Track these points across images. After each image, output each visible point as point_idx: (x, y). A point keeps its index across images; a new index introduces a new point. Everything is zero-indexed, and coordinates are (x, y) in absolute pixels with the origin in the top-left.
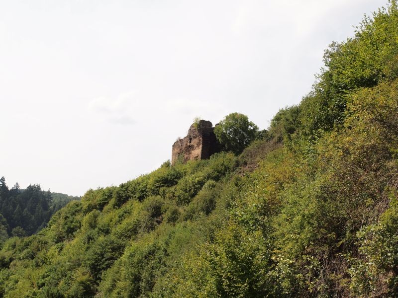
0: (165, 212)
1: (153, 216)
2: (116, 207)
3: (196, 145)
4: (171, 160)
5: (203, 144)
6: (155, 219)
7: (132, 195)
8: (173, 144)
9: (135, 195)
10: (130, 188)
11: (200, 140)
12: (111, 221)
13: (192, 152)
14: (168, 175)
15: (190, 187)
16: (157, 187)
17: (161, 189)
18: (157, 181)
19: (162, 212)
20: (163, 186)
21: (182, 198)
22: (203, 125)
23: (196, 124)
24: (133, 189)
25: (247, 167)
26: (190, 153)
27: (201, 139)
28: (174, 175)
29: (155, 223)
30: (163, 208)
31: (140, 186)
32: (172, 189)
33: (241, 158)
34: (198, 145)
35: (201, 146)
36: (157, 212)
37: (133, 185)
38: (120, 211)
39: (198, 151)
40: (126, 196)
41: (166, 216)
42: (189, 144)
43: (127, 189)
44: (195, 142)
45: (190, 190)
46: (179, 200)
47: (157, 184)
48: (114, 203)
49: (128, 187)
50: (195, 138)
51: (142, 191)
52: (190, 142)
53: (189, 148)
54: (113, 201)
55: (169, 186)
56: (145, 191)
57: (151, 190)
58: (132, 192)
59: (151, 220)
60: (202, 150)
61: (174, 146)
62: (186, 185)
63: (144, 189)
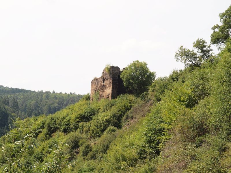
0: (82, 145)
1: (73, 148)
2: (47, 135)
3: (107, 86)
4: (90, 93)
5: (112, 86)
6: (75, 150)
7: (59, 127)
8: (91, 81)
9: (61, 127)
10: (57, 122)
11: (110, 83)
12: (44, 150)
13: (105, 90)
14: (85, 112)
15: (101, 124)
16: (77, 122)
17: (81, 124)
18: (77, 118)
19: (79, 145)
20: (82, 121)
21: (95, 132)
22: (112, 71)
23: (108, 68)
24: (60, 122)
25: (133, 120)
26: (104, 91)
27: (111, 81)
28: (90, 113)
29: (75, 154)
30: (80, 142)
31: (65, 120)
32: (88, 124)
33: (130, 113)
34: (109, 86)
35: (111, 87)
36: (75, 145)
37: (60, 119)
38: (50, 141)
39: (109, 91)
40: (54, 127)
41: (81, 149)
42: (102, 84)
43: (55, 122)
44: (107, 83)
45: (101, 126)
46: (93, 133)
47: (77, 120)
48: (45, 133)
49: (56, 120)
50: (107, 79)
51: (66, 125)
52: (104, 83)
53: (103, 87)
54: (44, 131)
55: (86, 121)
56: (68, 124)
57: (73, 124)
58: (59, 125)
59: (71, 151)
60: (112, 90)
61: (92, 82)
62: (97, 122)
63: (68, 122)
